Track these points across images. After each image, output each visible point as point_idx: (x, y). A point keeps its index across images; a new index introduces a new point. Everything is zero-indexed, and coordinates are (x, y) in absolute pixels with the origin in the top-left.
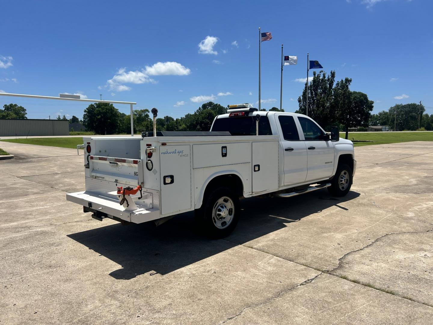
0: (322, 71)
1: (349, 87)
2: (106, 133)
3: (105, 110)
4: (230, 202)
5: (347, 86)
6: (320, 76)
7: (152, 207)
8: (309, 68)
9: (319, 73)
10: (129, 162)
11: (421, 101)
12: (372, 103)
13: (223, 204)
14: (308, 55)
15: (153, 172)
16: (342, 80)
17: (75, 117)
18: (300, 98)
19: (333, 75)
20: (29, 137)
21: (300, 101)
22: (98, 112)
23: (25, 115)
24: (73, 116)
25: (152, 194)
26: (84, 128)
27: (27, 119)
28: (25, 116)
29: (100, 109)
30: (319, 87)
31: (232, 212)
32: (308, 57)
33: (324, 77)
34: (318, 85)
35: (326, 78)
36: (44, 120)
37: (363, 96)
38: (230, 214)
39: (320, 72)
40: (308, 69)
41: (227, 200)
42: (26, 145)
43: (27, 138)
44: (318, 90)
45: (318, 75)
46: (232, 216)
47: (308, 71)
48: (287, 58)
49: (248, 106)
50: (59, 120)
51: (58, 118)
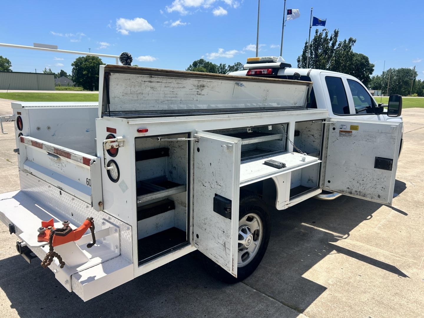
0: (325, 30)
1: (352, 48)
2: (94, 89)
3: (92, 65)
4: (257, 220)
5: (350, 47)
6: (322, 35)
7: (119, 254)
8: (312, 25)
9: (321, 32)
10: (76, 159)
11: (415, 66)
12: (373, 66)
13: (245, 225)
14: (312, 9)
15: (119, 185)
16: (345, 41)
17: (63, 71)
18: (299, 58)
19: (336, 34)
20: (9, 91)
21: (299, 61)
22: (85, 66)
23: (9, 67)
24: (61, 70)
25: (118, 229)
26: (72, 83)
27: (12, 72)
28: (9, 69)
29: (87, 63)
30: (320, 47)
31: (258, 235)
32: (311, 13)
33: (327, 36)
34: (319, 45)
35: (329, 37)
36: (30, 73)
37: (364, 59)
38: (255, 239)
39: (323, 30)
40: (310, 26)
41: (251, 217)
42: (4, 101)
43: (8, 92)
44: (318, 50)
45: (320, 33)
46: (258, 243)
47: (311, 28)
48: (290, 12)
49: (278, 60)
50: (45, 74)
51: (44, 71)
